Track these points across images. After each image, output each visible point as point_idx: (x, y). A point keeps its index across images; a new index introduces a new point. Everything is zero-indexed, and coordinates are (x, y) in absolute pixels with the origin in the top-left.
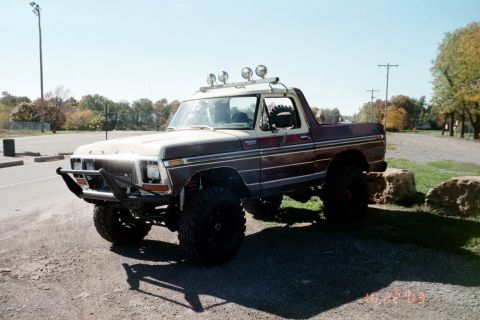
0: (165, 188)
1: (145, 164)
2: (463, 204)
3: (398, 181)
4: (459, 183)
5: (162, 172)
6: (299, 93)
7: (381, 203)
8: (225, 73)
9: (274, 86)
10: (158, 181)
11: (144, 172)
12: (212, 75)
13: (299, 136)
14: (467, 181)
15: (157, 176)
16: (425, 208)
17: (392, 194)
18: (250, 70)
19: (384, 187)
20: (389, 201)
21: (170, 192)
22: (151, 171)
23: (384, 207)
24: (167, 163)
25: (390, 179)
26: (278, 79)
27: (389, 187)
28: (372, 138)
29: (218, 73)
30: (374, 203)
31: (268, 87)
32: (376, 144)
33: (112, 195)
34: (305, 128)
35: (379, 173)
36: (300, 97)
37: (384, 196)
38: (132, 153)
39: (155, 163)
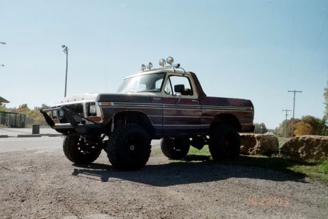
0: (99, 119)
1: (89, 105)
2: (302, 153)
3: (264, 139)
4: (300, 139)
5: (98, 110)
6: (194, 76)
7: (253, 154)
8: (150, 63)
9: (176, 69)
10: (95, 114)
11: (88, 108)
12: (143, 65)
14: (305, 138)
15: (94, 112)
16: (279, 156)
17: (260, 148)
18: (164, 60)
19: (255, 144)
20: (258, 153)
21: (101, 122)
22: (92, 109)
23: (257, 156)
24: (100, 104)
25: (259, 138)
26: (179, 65)
27: (258, 144)
28: (244, 109)
29: (147, 64)
30: (249, 154)
31: (172, 69)
32: (247, 113)
33: (69, 124)
34: (195, 96)
35: (252, 134)
36: (193, 78)
37: (255, 150)
38: (83, 99)
39: (93, 104)
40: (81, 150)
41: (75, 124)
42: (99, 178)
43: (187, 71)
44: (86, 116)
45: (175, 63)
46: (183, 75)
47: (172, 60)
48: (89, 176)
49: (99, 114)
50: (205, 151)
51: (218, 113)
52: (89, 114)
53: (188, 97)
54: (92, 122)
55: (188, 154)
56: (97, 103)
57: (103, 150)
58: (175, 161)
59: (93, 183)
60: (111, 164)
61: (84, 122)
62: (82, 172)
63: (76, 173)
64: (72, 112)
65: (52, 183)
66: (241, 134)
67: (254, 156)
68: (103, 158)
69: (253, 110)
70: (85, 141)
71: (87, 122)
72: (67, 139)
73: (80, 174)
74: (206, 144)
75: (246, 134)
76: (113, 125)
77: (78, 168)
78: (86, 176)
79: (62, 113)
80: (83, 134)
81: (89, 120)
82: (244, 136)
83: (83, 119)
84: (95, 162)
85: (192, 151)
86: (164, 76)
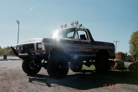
0: (43, 51)
1: (37, 44)
3: (119, 62)
5: (43, 47)
6: (88, 30)
7: (114, 69)
8: (66, 24)
9: (80, 27)
10: (41, 49)
11: (37, 46)
12: (62, 26)
13: (87, 42)
15: (41, 47)
16: (128, 70)
17: (117, 66)
18: (73, 23)
20: (116, 68)
22: (40, 46)
23: (116, 70)
24: (44, 43)
25: (116, 61)
27: (116, 64)
28: (111, 47)
29: (64, 25)
30: (112, 69)
31: (78, 27)
32: (112, 50)
33: (27, 54)
34: (89, 41)
35: (113, 60)
37: (115, 67)
38: (34, 41)
39: (40, 43)
40: (31, 67)
41: (30, 54)
42: (45, 84)
43: (85, 28)
44: (36, 50)
46: (84, 30)
47: (78, 23)
48: (39, 83)
49: (43, 49)
50: (93, 68)
51: (100, 49)
52: (38, 49)
54: (40, 53)
56: (42, 43)
58: (77, 73)
59: (43, 88)
61: (34, 53)
64: (27, 48)
66: (109, 60)
69: (115, 48)
70: (34, 63)
71: (36, 53)
72: (24, 61)
73: (33, 82)
74: (93, 64)
75: (111, 60)
76: (49, 55)
78: (37, 82)
79: (22, 49)
80: (33, 60)
86: (74, 30)
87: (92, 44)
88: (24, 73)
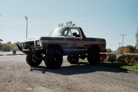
0: (41, 47)
1: (36, 41)
2: (126, 61)
3: (110, 55)
4: (125, 55)
5: (40, 44)
6: (81, 29)
7: (106, 61)
8: (62, 24)
9: (73, 26)
10: (39, 45)
11: (36, 43)
12: (59, 25)
14: (127, 54)
15: (39, 44)
16: (117, 62)
17: (109, 59)
18: (68, 22)
19: (106, 57)
21: (42, 48)
22: (38, 43)
23: (107, 62)
24: (41, 41)
25: (108, 55)
26: (74, 24)
27: (108, 57)
28: (102, 43)
29: (61, 24)
30: (104, 61)
31: (71, 26)
32: (103, 44)
33: (28, 50)
34: (81, 37)
35: (105, 53)
36: (80, 30)
37: (107, 60)
38: (34, 39)
39: (38, 41)
40: (33, 60)
41: (31, 49)
42: (41, 72)
44: (35, 46)
45: (73, 24)
46: (76, 29)
47: (71, 22)
48: (37, 71)
49: (41, 45)
50: (86, 60)
51: (91, 44)
52: (37, 45)
53: (79, 38)
54: (38, 48)
55: (79, 62)
56: (40, 41)
57: (43, 60)
58: (73, 65)
60: (46, 66)
61: (34, 49)
62: (34, 69)
63: (31, 70)
64: (29, 44)
65: (22, 74)
66: (101, 53)
67: (106, 62)
68: (43, 64)
69: (106, 43)
70: (35, 57)
71: (36, 49)
72: (27, 56)
73: (33, 71)
74: (86, 57)
75: (103, 53)
76: (47, 50)
77: (33, 68)
78: (36, 71)
79: (25, 45)
80: (34, 54)
81: (37, 48)
82: (102, 54)
83: (34, 48)
84: (39, 65)
85: (80, 60)
86: (68, 29)
87: (83, 41)
88: (28, 65)
